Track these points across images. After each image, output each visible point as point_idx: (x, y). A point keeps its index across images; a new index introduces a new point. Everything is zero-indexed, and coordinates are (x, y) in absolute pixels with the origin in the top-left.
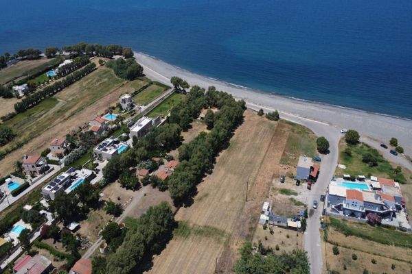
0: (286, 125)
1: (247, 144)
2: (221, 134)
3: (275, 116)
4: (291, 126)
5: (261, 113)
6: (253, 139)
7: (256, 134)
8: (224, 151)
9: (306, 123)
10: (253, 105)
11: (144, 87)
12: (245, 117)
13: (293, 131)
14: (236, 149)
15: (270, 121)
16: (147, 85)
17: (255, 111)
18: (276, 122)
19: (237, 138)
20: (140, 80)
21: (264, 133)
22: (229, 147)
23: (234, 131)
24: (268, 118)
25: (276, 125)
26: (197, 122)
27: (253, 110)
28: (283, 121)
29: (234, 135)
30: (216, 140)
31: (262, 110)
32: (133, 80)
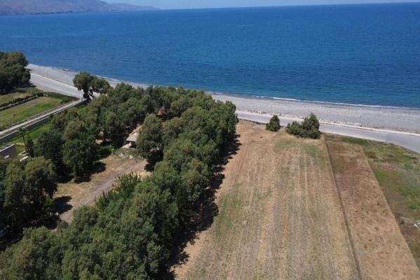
0: (345, 145)
1: (271, 201)
2: (189, 175)
3: (310, 128)
4: (357, 147)
5: (274, 125)
6: (282, 187)
7: (284, 172)
8: (203, 236)
9: (389, 137)
10: (249, 113)
11: (20, 101)
12: (239, 136)
13: (372, 156)
14: (241, 223)
15: (300, 139)
16: (27, 97)
17: (258, 123)
18: (316, 140)
19: (237, 185)
20: (21, 92)
21: (302, 167)
22: (216, 219)
23: (222, 169)
24: (295, 134)
25: (321, 148)
26: (121, 155)
27: (254, 122)
28: (332, 137)
29: (224, 180)
30: (170, 201)
31: (275, 119)
32: (7, 93)
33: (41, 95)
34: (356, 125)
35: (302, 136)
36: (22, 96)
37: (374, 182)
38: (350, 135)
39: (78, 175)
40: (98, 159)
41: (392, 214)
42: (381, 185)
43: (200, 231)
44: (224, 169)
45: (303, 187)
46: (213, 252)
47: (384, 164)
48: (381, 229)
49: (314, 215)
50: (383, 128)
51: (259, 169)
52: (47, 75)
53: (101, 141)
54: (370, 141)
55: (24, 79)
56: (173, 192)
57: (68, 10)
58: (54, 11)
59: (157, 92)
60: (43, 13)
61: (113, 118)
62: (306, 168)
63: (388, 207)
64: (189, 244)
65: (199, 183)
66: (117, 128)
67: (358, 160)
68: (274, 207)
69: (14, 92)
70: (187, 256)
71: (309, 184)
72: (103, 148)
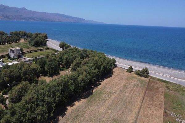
0: (158, 82)
1: (115, 95)
3: (145, 73)
4: (163, 83)
5: (130, 70)
6: (121, 91)
7: (126, 87)
8: (83, 100)
9: (180, 82)
10: (123, 65)
11: (41, 50)
12: (114, 72)
13: (168, 88)
14: (99, 99)
15: (139, 77)
16: (43, 49)
17: (124, 69)
18: (146, 78)
19: (104, 88)
20: (42, 47)
21: (134, 86)
22: (90, 96)
23: (101, 82)
24: (138, 75)
25: (146, 81)
26: (67, 71)
27: (123, 68)
28: (154, 78)
29: (100, 85)
30: (72, 84)
31: (131, 68)
32: (37, 47)
33: (48, 49)
34: (167, 76)
35: (140, 76)
36: (42, 48)
37: (163, 97)
38: (162, 79)
39: (50, 75)
40: (59, 71)
41: (163, 109)
42: (165, 98)
43: (83, 99)
44: (102, 82)
45: (130, 93)
46: (84, 106)
47: (171, 91)
48: (155, 112)
49: (129, 102)
50: (180, 78)
51: (116, 84)
52: (53, 43)
53: (62, 66)
54: (170, 82)
55: (44, 43)
56: (74, 82)
57: (70, 21)
58: (65, 21)
59: (86, 51)
60: (61, 22)
61: (67, 58)
62: (136, 87)
63: (163, 106)
64: (77, 101)
65: (84, 80)
66: (67, 61)
67: (161, 88)
68: (115, 97)
69: (40, 47)
70: (75, 105)
71: (133, 92)
72: (62, 68)
